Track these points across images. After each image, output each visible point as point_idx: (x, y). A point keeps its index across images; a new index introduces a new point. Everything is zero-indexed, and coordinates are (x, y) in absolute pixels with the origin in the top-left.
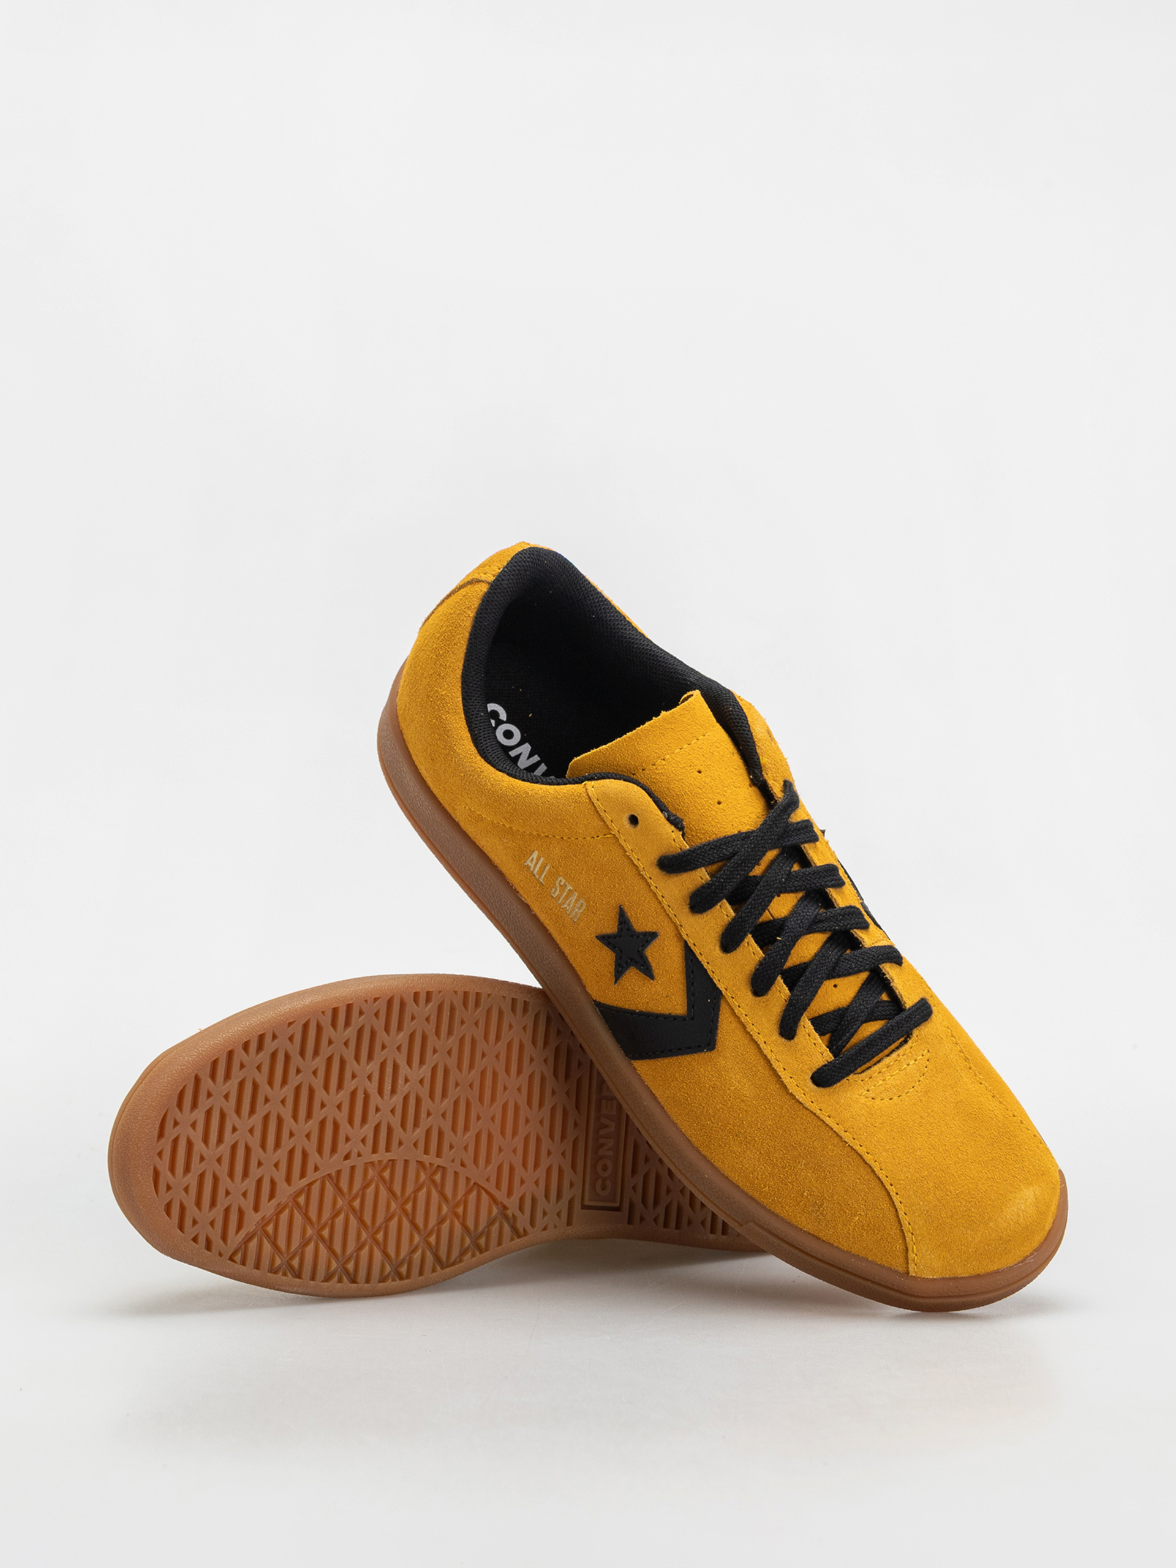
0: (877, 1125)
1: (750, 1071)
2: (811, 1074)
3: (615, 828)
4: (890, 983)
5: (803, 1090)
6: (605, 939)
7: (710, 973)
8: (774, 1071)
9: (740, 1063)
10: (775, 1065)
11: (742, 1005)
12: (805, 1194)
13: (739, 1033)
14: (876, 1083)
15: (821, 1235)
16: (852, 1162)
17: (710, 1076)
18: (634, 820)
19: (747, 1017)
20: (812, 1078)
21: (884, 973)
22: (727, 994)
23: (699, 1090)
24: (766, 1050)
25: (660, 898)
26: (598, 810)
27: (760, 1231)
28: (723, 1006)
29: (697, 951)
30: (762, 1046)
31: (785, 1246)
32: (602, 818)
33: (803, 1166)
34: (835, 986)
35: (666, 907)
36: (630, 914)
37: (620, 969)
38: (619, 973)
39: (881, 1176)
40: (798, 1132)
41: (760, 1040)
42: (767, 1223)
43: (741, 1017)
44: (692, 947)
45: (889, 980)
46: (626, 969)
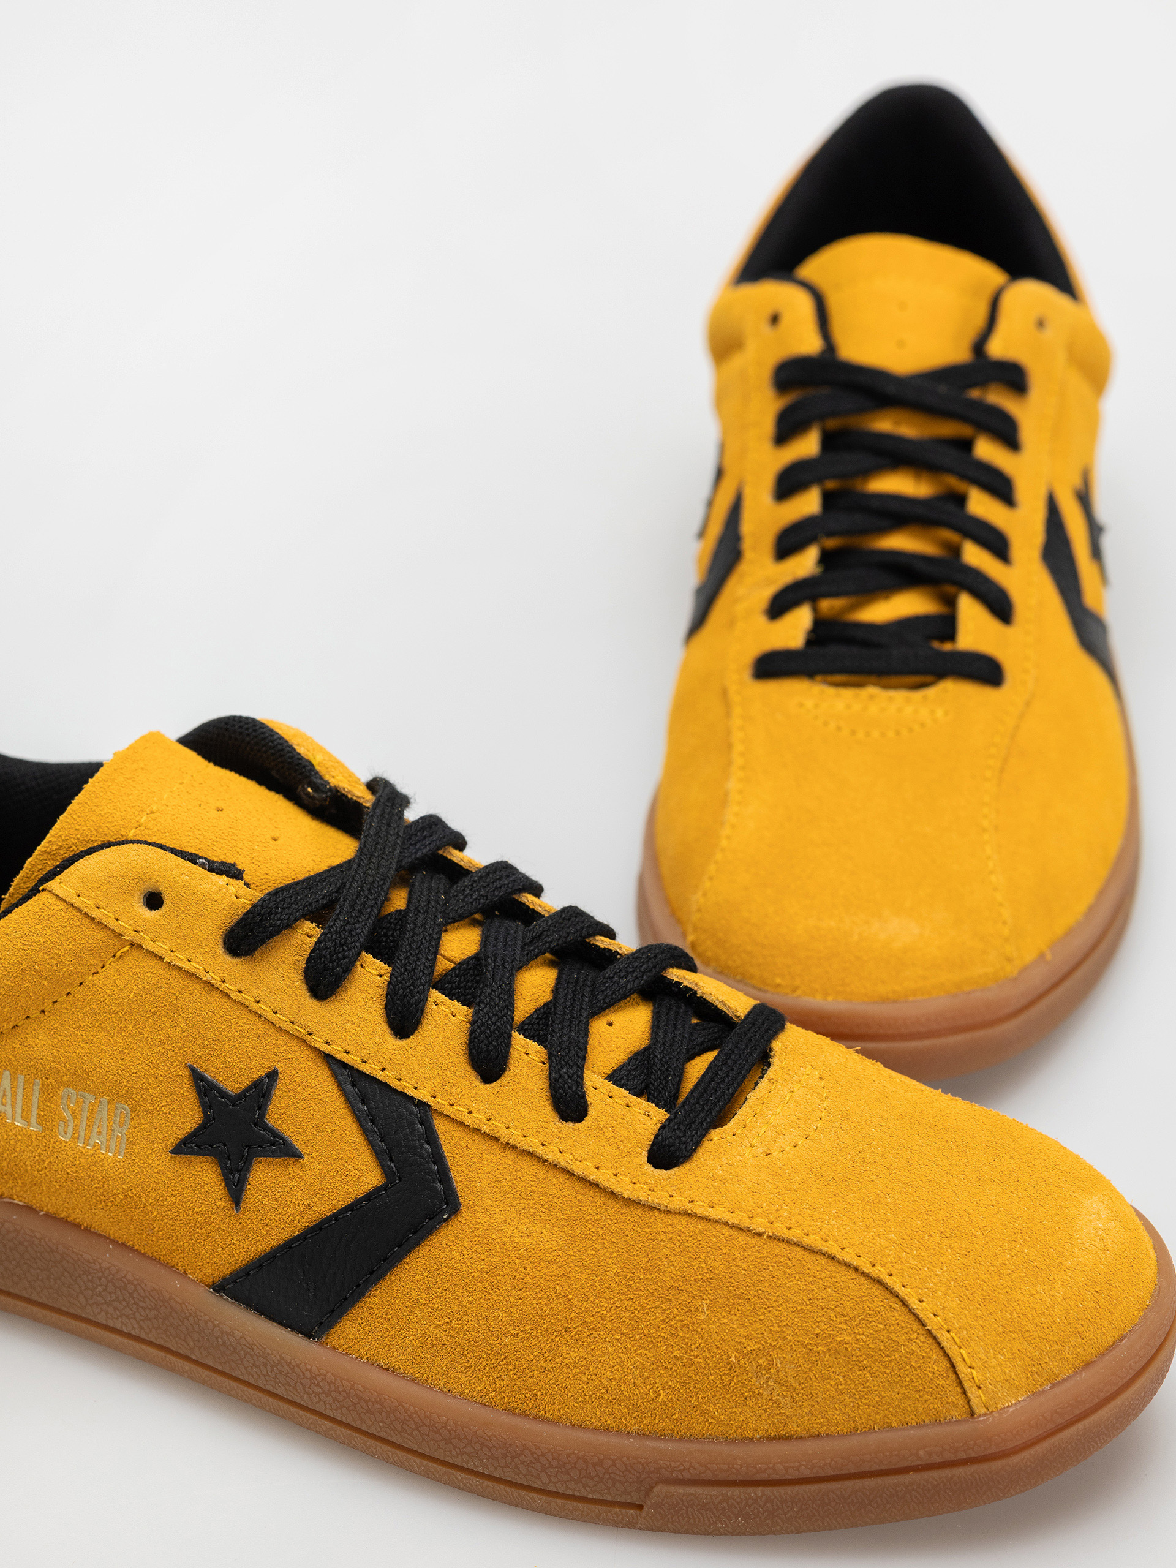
0: (796, 1186)
1: (538, 1207)
2: (645, 1154)
3: (125, 927)
4: (696, 992)
5: (645, 1183)
6: (188, 1146)
7: (394, 1084)
8: (582, 1179)
9: (514, 1203)
10: (578, 1169)
11: (474, 1106)
12: (733, 1359)
13: (492, 1153)
14: (758, 1130)
15: (793, 1428)
16: (788, 1262)
17: (474, 1255)
18: (154, 900)
19: (491, 1121)
20: (650, 1161)
21: (677, 982)
22: (439, 1103)
23: (466, 1293)
24: (551, 1154)
25: (255, 1007)
26: (86, 910)
27: (681, 1490)
28: (441, 1127)
29: (354, 1060)
30: (540, 1151)
31: (737, 1492)
32: (99, 923)
33: (707, 1313)
34: (610, 1024)
35: (271, 1017)
36: (214, 1072)
37: (237, 1176)
38: (236, 1189)
39: (848, 1259)
40: (671, 1258)
41: (532, 1144)
42: (687, 1465)
43: (481, 1125)
44: (346, 1058)
45: (691, 989)
46: (248, 1170)
